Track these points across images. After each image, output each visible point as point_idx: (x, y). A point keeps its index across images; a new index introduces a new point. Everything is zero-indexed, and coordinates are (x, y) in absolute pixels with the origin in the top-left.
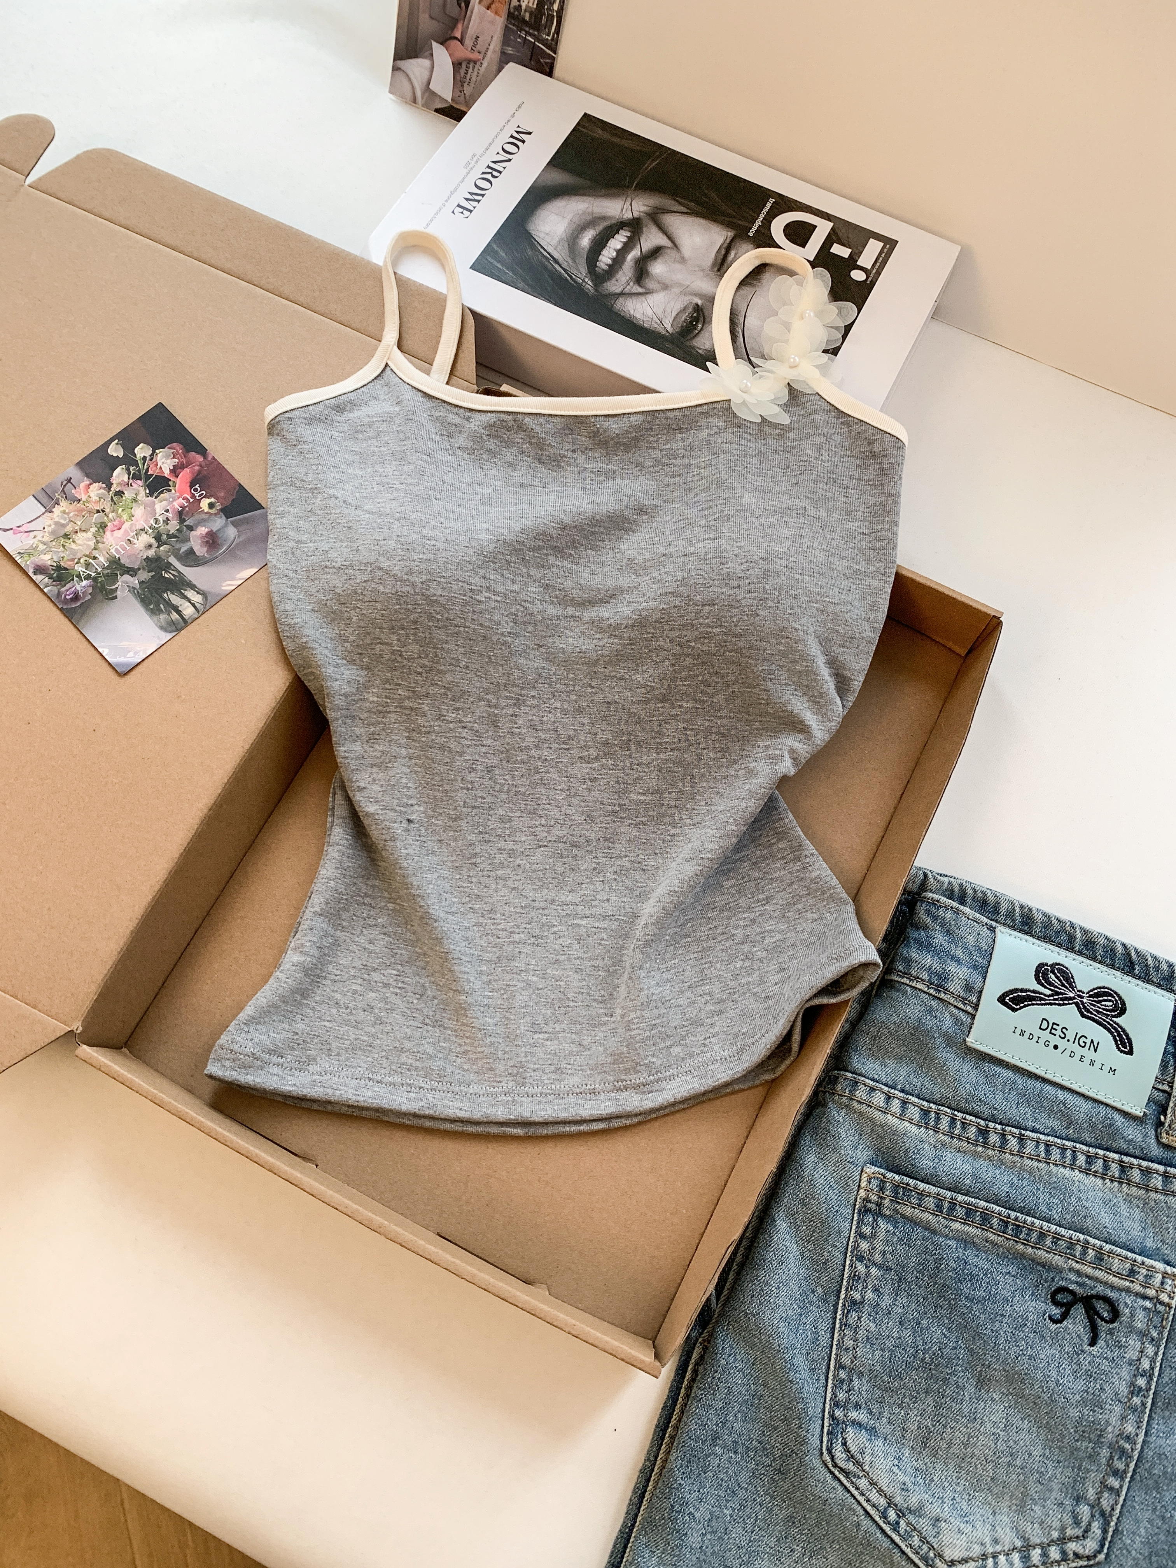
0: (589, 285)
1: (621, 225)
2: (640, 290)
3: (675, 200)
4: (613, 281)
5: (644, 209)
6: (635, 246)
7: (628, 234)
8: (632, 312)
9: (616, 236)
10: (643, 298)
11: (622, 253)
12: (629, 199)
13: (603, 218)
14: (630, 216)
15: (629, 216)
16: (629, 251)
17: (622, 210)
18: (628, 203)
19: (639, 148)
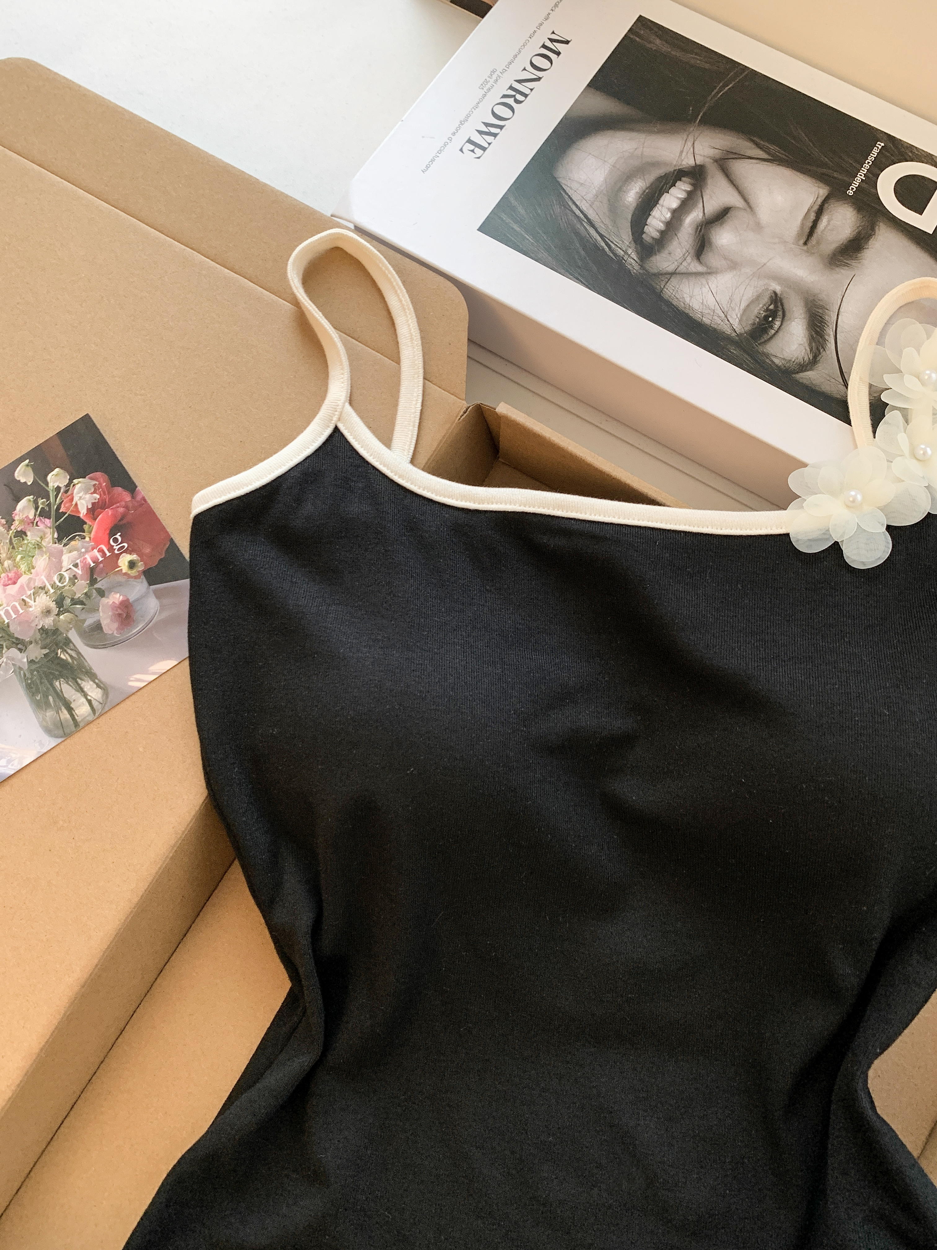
0: (632, 259)
1: (679, 175)
2: (700, 268)
3: (753, 141)
4: (664, 254)
5: (711, 152)
6: (694, 205)
7: (688, 188)
8: (687, 300)
9: (673, 190)
10: (704, 281)
11: (678, 214)
12: (691, 138)
13: (655, 164)
14: (692, 162)
15: (688, 162)
16: (688, 212)
17: (682, 152)
18: (689, 144)
19: (707, 66)
